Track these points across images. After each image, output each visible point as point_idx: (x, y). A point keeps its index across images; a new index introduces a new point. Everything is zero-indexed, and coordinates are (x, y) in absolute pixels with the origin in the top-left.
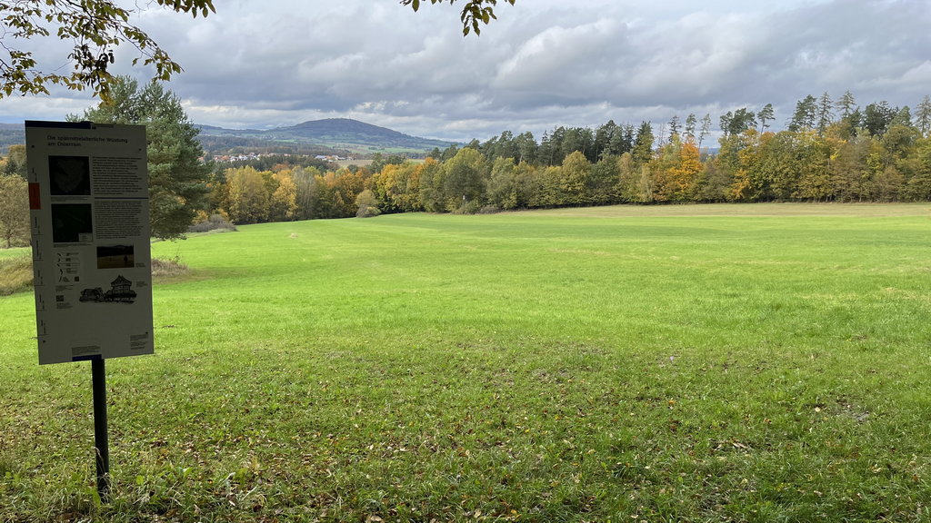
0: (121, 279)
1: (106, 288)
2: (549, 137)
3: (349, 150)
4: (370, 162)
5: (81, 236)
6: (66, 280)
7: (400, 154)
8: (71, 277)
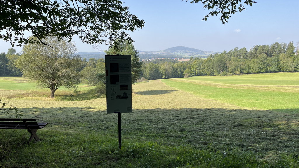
0: (125, 93)
1: (122, 95)
2: (252, 49)
3: (182, 56)
4: (189, 60)
5: (116, 82)
6: (113, 93)
7: (199, 57)
8: (114, 92)
